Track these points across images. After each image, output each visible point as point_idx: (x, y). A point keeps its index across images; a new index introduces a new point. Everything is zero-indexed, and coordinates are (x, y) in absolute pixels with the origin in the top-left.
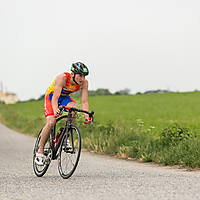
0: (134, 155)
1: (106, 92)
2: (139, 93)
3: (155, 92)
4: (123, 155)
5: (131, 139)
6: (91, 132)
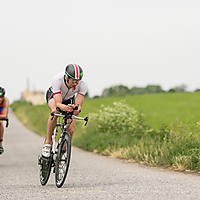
0: (194, 167)
4: (180, 167)
6: (140, 138)
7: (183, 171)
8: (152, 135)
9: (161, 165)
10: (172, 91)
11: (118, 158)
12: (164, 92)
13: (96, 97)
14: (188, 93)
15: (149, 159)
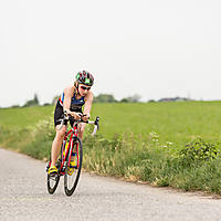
0: (146, 178)
2: (152, 101)
6: (91, 146)
7: (135, 182)
9: (112, 175)
10: (124, 101)
12: (116, 101)
13: (46, 105)
14: (142, 103)
15: (101, 169)
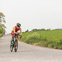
0: (53, 47)
1: (44, 30)
2: (53, 30)
3: (58, 29)
4: (50, 47)
5: (52, 42)
6: (40, 40)
7: (50, 48)
8: (43, 40)
9: (45, 46)
11: (35, 45)
15: (43, 45)
